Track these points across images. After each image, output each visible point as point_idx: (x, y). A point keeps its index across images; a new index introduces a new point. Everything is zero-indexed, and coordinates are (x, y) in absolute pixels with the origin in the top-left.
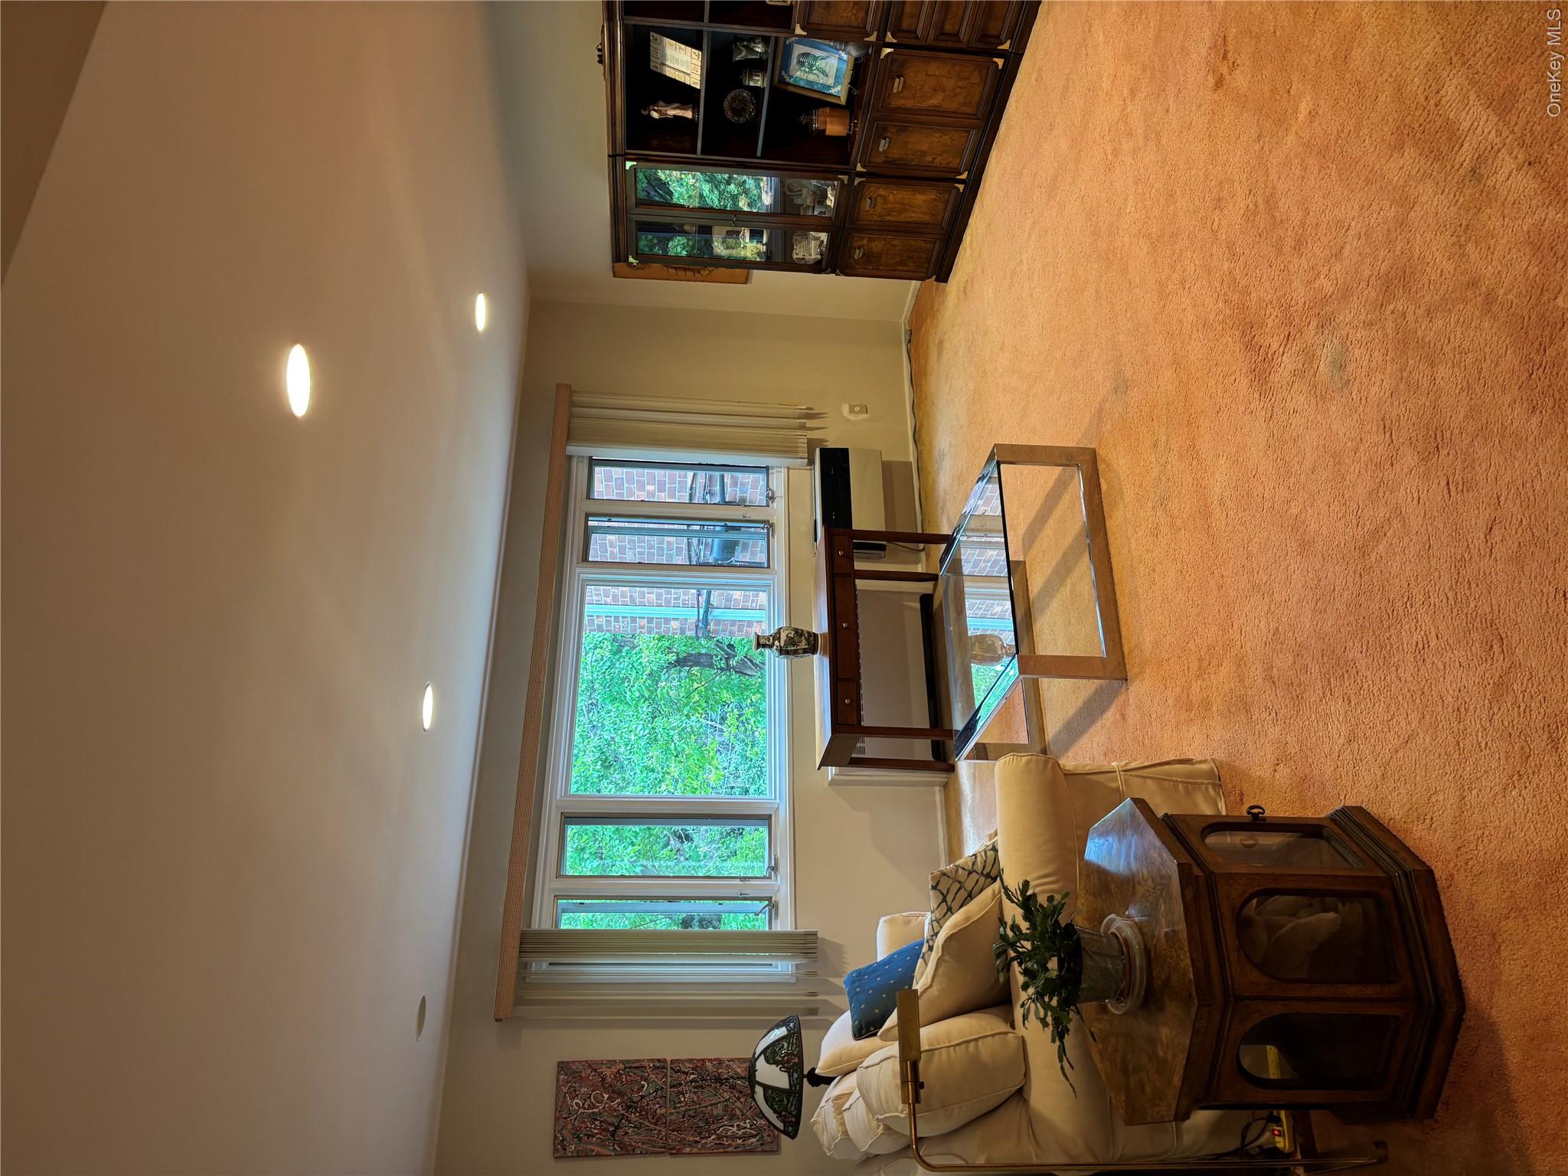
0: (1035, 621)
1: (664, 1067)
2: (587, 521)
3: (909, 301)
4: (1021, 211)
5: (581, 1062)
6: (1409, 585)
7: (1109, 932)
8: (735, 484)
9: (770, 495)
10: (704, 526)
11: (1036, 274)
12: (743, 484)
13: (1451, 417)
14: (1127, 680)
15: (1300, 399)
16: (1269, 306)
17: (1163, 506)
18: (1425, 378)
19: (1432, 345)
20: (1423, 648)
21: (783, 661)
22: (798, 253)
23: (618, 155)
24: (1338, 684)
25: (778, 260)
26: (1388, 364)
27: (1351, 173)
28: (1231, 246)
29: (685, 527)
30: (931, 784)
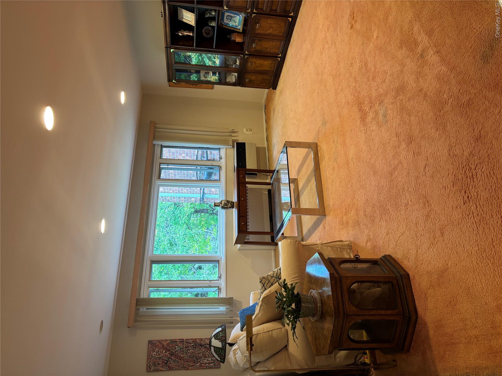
0: (300, 198)
1: (183, 342)
2: (160, 165)
3: (265, 96)
4: (297, 67)
5: (156, 340)
6: (403, 185)
7: (311, 295)
8: (211, 154)
9: (220, 157)
10: (201, 167)
11: (301, 87)
12: (214, 154)
13: (415, 132)
14: (325, 216)
15: (374, 127)
16: (366, 97)
17: (336, 161)
18: (408, 120)
19: (410, 110)
20: (407, 205)
21: (224, 211)
22: (228, 80)
23: (169, 47)
24: (384, 216)
25: (223, 82)
26: (398, 116)
27: (388, 56)
28: (355, 78)
29: (195, 168)
30: (271, 250)
